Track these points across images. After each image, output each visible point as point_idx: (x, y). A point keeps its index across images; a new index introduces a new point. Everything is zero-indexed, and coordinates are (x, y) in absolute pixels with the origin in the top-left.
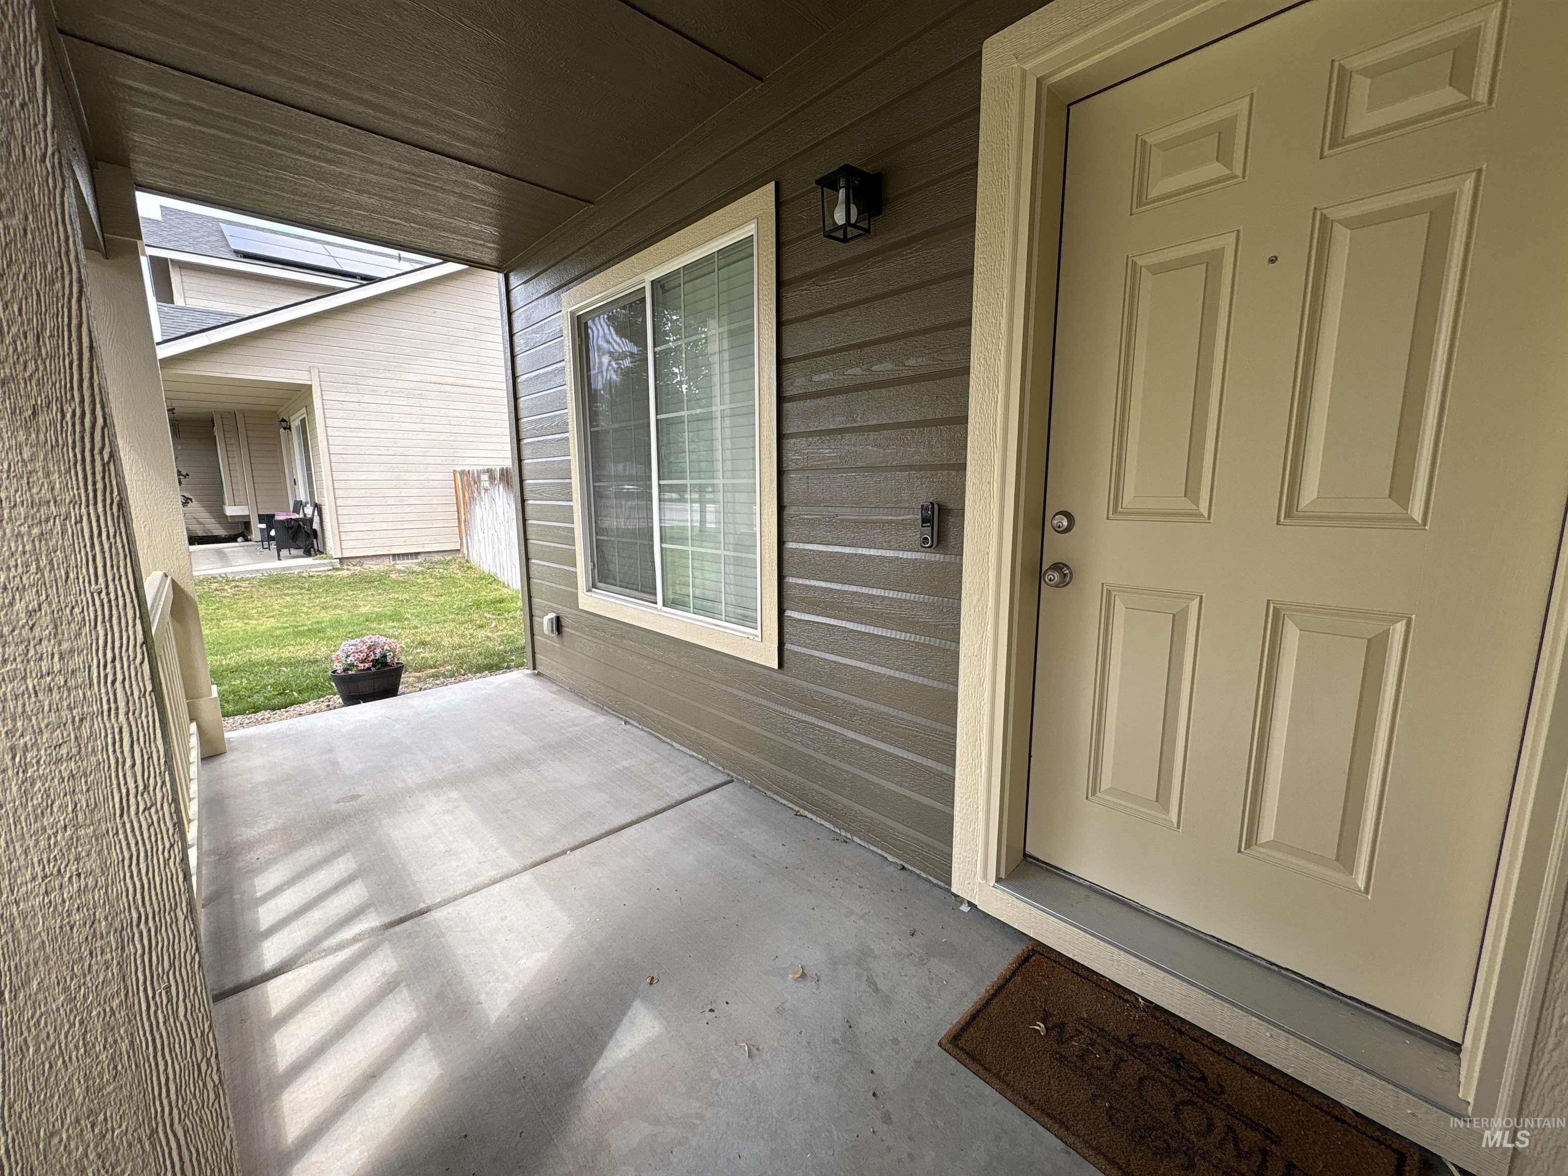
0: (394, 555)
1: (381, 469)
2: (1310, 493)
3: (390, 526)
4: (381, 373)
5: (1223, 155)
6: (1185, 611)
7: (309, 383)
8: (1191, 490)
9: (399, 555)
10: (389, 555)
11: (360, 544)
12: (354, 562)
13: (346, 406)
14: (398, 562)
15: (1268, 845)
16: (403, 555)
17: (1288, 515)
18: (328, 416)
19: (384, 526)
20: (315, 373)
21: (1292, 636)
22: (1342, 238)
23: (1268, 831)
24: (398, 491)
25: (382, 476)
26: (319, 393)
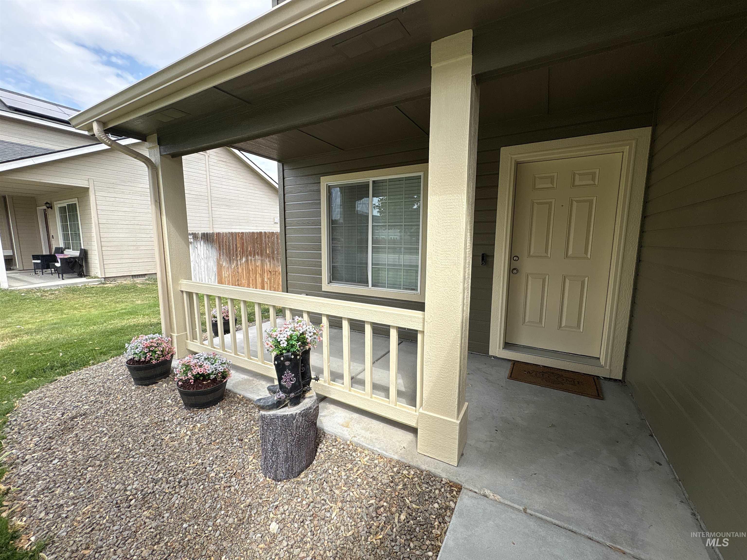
0: (132, 276)
1: (127, 232)
2: (570, 253)
3: (131, 261)
4: (127, 183)
5: (552, 183)
6: (545, 278)
7: (88, 187)
8: (546, 251)
9: (135, 276)
10: (130, 276)
11: (115, 270)
12: (111, 279)
13: (108, 199)
14: (135, 279)
15: (564, 327)
16: (137, 275)
17: (566, 257)
18: (98, 204)
19: (128, 261)
20: (91, 182)
21: (567, 281)
22: (575, 203)
23: (563, 324)
24: (135, 243)
25: (127, 235)
26: (93, 192)
